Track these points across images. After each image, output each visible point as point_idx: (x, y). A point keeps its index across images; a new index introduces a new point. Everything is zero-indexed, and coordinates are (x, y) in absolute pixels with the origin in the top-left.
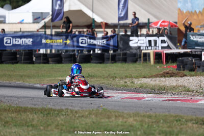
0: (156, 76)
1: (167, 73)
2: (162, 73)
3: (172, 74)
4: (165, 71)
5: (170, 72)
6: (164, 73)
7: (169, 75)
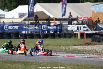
0: (81, 45)
1: (87, 43)
2: (84, 43)
3: (89, 44)
5: (88, 43)
7: (87, 44)
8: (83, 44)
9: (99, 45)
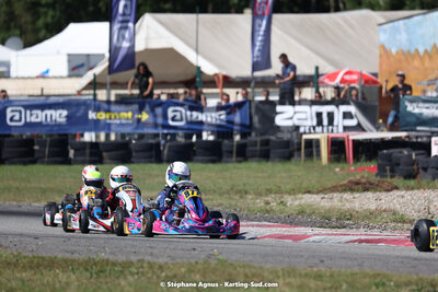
0: (334, 189)
1: (358, 183)
2: (345, 182)
3: (368, 185)
4: (352, 178)
5: (363, 181)
6: (350, 182)
7: (360, 187)
8: (341, 186)
9: (408, 188)
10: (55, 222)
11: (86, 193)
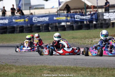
10: (17, 51)
11: (26, 42)
